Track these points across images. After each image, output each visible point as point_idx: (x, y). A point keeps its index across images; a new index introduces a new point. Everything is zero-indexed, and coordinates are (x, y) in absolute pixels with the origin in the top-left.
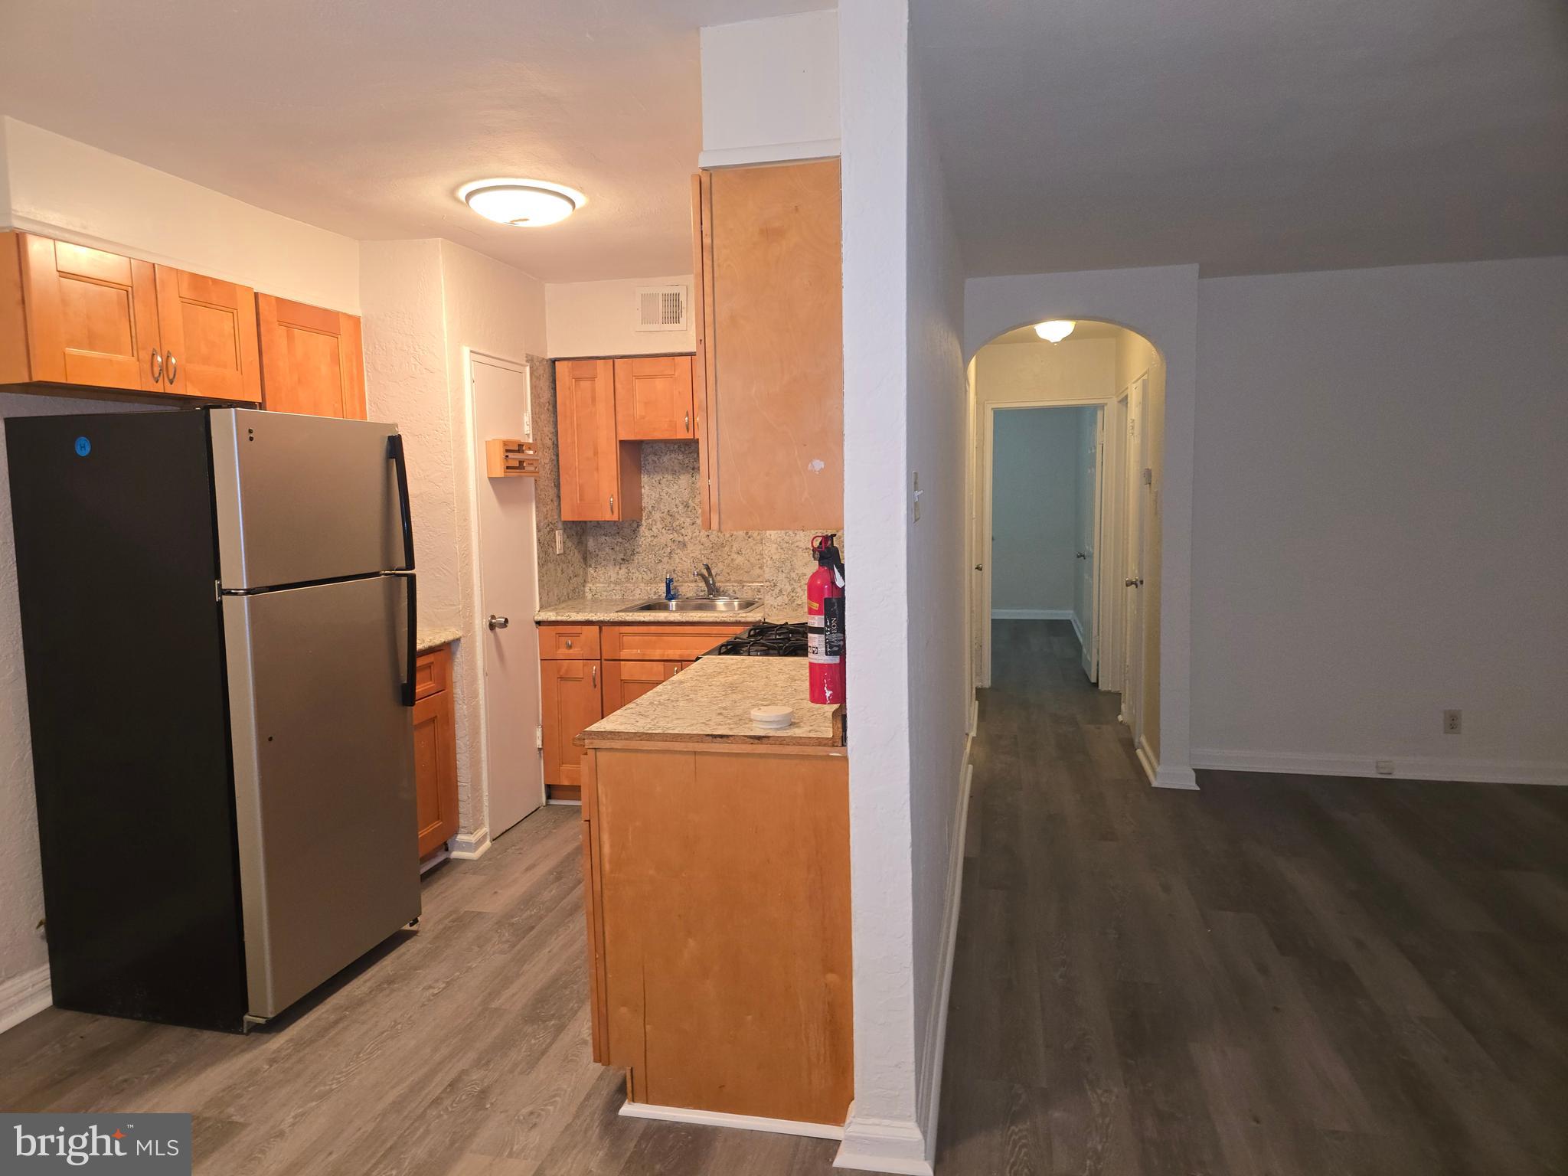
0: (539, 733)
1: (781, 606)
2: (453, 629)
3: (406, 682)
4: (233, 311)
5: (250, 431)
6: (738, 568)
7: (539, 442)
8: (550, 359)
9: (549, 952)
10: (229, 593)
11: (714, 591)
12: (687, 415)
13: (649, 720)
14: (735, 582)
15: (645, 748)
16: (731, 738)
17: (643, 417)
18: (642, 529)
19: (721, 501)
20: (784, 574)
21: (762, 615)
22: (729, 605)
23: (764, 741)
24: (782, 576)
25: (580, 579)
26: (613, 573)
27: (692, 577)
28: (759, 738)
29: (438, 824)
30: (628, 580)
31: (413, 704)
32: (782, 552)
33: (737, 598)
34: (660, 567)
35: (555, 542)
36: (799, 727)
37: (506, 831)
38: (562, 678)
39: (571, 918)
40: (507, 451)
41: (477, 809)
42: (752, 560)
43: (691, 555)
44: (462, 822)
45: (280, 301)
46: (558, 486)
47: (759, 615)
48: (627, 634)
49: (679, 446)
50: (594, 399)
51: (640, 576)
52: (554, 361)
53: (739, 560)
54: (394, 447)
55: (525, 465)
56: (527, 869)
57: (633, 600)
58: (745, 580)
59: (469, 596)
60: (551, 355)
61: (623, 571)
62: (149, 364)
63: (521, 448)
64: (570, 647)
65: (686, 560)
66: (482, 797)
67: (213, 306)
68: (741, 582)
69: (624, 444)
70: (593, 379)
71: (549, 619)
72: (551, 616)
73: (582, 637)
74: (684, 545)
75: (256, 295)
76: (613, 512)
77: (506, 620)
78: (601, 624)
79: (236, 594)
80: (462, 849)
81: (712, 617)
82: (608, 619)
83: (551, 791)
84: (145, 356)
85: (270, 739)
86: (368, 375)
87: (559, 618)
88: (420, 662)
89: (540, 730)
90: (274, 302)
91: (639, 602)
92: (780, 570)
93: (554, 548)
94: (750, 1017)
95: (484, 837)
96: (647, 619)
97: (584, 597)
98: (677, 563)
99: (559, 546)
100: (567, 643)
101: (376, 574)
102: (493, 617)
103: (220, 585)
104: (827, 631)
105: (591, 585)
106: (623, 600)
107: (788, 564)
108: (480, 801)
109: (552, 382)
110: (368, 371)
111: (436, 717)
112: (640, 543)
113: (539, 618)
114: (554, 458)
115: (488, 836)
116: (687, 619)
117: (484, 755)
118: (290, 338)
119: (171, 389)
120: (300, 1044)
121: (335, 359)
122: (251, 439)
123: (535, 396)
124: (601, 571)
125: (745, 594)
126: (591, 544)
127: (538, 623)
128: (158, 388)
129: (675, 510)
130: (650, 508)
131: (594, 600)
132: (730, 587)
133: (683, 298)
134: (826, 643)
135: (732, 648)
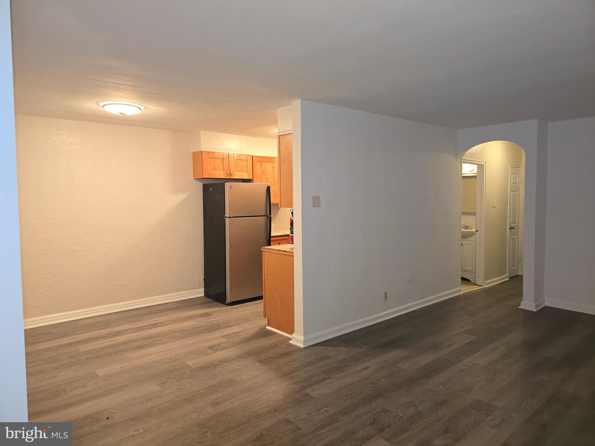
3: (269, 240)
4: (246, 160)
5: (231, 187)
10: (226, 217)
16: (281, 251)
28: (285, 251)
45: (257, 156)
54: (268, 189)
62: (226, 173)
67: (242, 160)
75: (252, 156)
84: (225, 171)
85: (232, 247)
104: (291, 229)
118: (261, 164)
119: (230, 177)
128: (228, 177)
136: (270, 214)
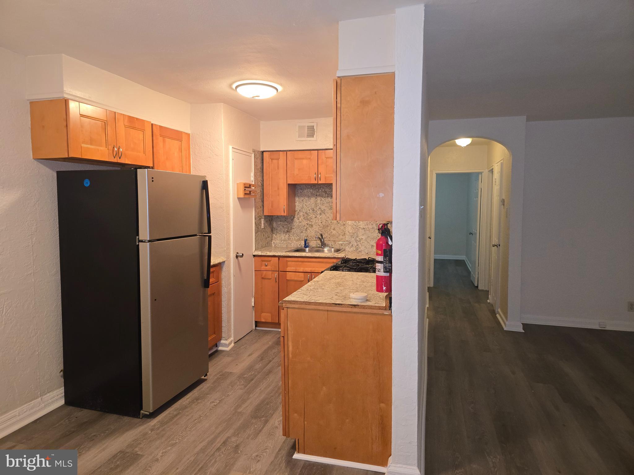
0: (253, 300)
1: (353, 251)
2: (222, 258)
3: (206, 278)
4: (143, 131)
5: (153, 178)
6: (333, 236)
7: (257, 184)
8: (262, 151)
9: (260, 389)
10: (142, 241)
11: (324, 245)
12: (315, 174)
13: (308, 297)
14: (332, 241)
15: (307, 308)
16: (343, 305)
17: (297, 175)
18: (295, 219)
19: (341, 209)
20: (354, 239)
21: (344, 255)
22: (330, 251)
23: (356, 307)
24: (353, 239)
25: (270, 239)
26: (283, 236)
27: (315, 239)
28: (355, 306)
29: (214, 336)
30: (289, 239)
31: (208, 287)
32: (353, 229)
33: (333, 248)
34: (302, 234)
35: (261, 224)
36: (370, 301)
37: (240, 339)
38: (263, 278)
39: (268, 376)
40: (245, 187)
41: (229, 330)
42: (339, 232)
43: (315, 230)
44: (223, 335)
45: (161, 127)
46: (263, 201)
47: (343, 255)
48: (289, 261)
49: (311, 186)
50: (278, 168)
51: (294, 238)
52: (263, 152)
53: (334, 232)
54: (205, 185)
55: (251, 193)
56: (249, 355)
57: (291, 248)
58: (336, 240)
59: (229, 244)
60: (262, 150)
61: (287, 236)
62: (112, 151)
63: (250, 186)
64: (266, 266)
65: (312, 232)
66: (231, 325)
67: (136, 129)
68: (334, 241)
69: (289, 185)
70: (278, 159)
71: (259, 254)
72: (259, 253)
73: (272, 262)
74: (312, 226)
75: (152, 124)
76: (284, 212)
77: (243, 254)
78: (279, 257)
79: (145, 242)
80: (223, 346)
81: (324, 255)
82: (282, 255)
83: (257, 324)
84: (111, 148)
85: (155, 300)
86: (192, 157)
87: (263, 254)
88: (212, 270)
89: (254, 299)
90: (159, 127)
91: (294, 248)
92: (352, 237)
93: (261, 226)
94: (348, 420)
95: (231, 342)
96: (298, 255)
97: (271, 246)
98: (309, 233)
99: (262, 225)
100: (265, 264)
101: (195, 235)
102: (237, 253)
103: (138, 238)
104: (384, 263)
105: (274, 241)
106: (287, 247)
107: (356, 234)
108: (230, 327)
109: (262, 160)
110: (192, 155)
111: (215, 293)
112: (294, 225)
113: (254, 254)
114: (262, 190)
115: (233, 342)
116: (314, 256)
117: (232, 309)
118: (164, 141)
119: (120, 161)
120: (162, 423)
121: (180, 150)
122: (153, 181)
123: (255, 166)
124: (278, 235)
125: (336, 246)
126: (275, 225)
127: (254, 256)
128: (115, 160)
129: (309, 211)
130: (299, 211)
131: (275, 247)
132: (330, 243)
133: (315, 128)
134: (384, 267)
135: (335, 268)
136: (209, 231)
